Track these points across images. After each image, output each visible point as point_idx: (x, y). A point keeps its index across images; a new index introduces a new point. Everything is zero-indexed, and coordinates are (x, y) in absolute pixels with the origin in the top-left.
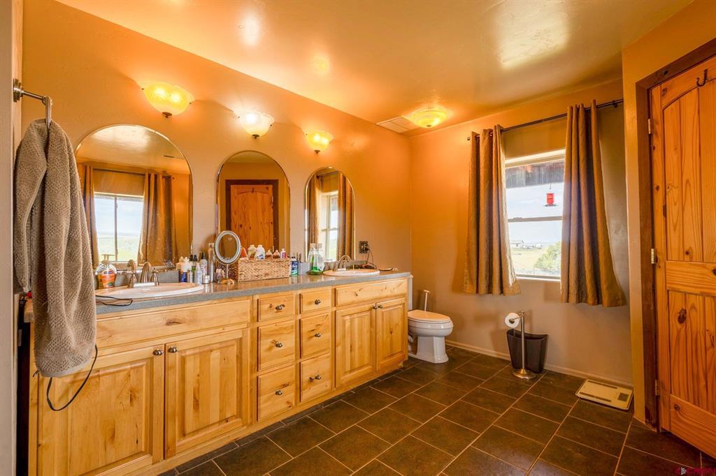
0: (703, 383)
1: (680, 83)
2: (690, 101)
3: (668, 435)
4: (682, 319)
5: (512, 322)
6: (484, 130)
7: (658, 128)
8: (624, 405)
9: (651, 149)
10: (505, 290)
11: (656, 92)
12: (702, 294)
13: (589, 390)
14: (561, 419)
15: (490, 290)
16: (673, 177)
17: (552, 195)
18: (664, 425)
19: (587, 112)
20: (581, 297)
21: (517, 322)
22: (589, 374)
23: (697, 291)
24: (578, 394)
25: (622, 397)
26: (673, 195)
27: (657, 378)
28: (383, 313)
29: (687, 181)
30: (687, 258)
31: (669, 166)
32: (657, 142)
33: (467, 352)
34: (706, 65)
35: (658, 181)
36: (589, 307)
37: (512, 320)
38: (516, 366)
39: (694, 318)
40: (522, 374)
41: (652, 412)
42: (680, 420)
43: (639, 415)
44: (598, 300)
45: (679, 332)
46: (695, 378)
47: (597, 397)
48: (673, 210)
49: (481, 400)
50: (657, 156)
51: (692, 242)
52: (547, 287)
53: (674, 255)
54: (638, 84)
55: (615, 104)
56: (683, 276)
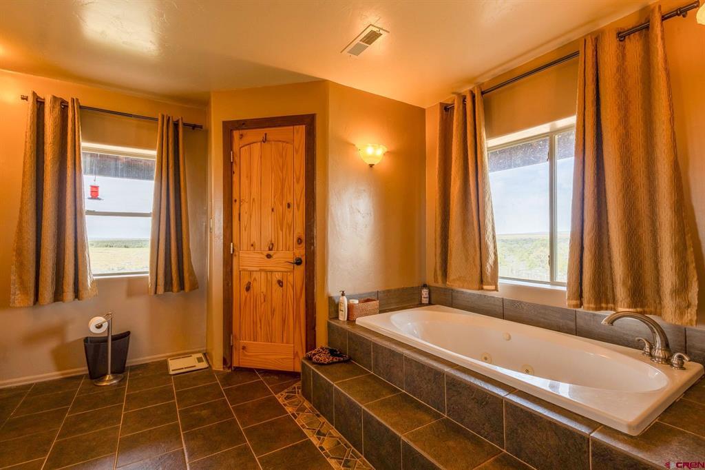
0: (259, 326)
1: (253, 135)
2: (257, 147)
3: (239, 370)
4: (248, 289)
5: (99, 327)
7: (237, 159)
8: (204, 365)
9: (232, 173)
11: (236, 134)
12: (261, 270)
13: (175, 366)
14: (173, 398)
16: (245, 196)
17: (96, 187)
18: (235, 364)
19: (176, 125)
20: (168, 286)
22: (168, 354)
23: (258, 269)
24: (172, 373)
25: (200, 360)
26: (245, 207)
27: (232, 333)
29: (253, 199)
30: (252, 248)
31: (243, 187)
32: (235, 169)
34: (266, 130)
35: (235, 196)
39: (255, 286)
40: (109, 380)
41: (228, 361)
42: (246, 356)
43: (218, 365)
44: (182, 287)
45: (246, 297)
46: (255, 323)
47: (185, 368)
48: (245, 217)
50: (235, 177)
51: (255, 238)
52: (131, 285)
53: (244, 247)
54: (224, 122)
55: (194, 127)
56: (248, 260)
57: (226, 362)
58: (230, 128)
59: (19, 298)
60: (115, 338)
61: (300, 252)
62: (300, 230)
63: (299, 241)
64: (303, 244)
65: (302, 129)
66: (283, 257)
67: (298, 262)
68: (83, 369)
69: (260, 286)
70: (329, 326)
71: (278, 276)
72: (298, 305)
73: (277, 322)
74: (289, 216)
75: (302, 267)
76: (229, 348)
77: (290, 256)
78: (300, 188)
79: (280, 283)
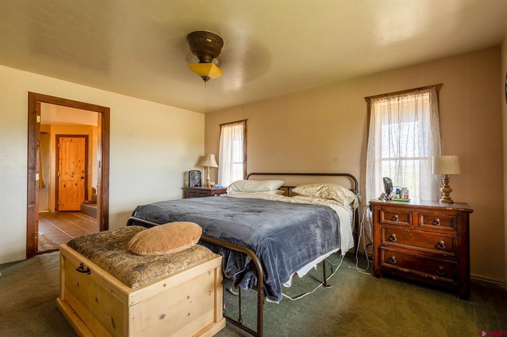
1: (66, 139)
2: (68, 143)
3: (61, 212)
4: (65, 186)
7: (61, 146)
8: (48, 211)
9: (59, 151)
11: (61, 138)
12: (69, 181)
16: (64, 157)
18: (60, 210)
26: (63, 161)
27: (58, 200)
29: (67, 159)
30: (66, 174)
31: (62, 155)
32: (60, 149)
34: (72, 138)
35: (60, 158)
42: (63, 207)
43: (53, 211)
45: (64, 189)
46: (67, 197)
48: (63, 164)
50: (60, 152)
51: (67, 171)
53: (63, 173)
54: (56, 134)
55: (45, 133)
56: (64, 178)
57: (56, 209)
58: (58, 137)
61: (83, 175)
62: (83, 168)
63: (83, 172)
64: (84, 173)
65: (84, 139)
66: (77, 176)
67: (82, 178)
69: (69, 185)
70: (92, 196)
71: (76, 182)
72: (82, 190)
73: (75, 196)
74: (79, 164)
75: (84, 179)
76: (57, 205)
77: (80, 176)
78: (83, 156)
79: (76, 184)
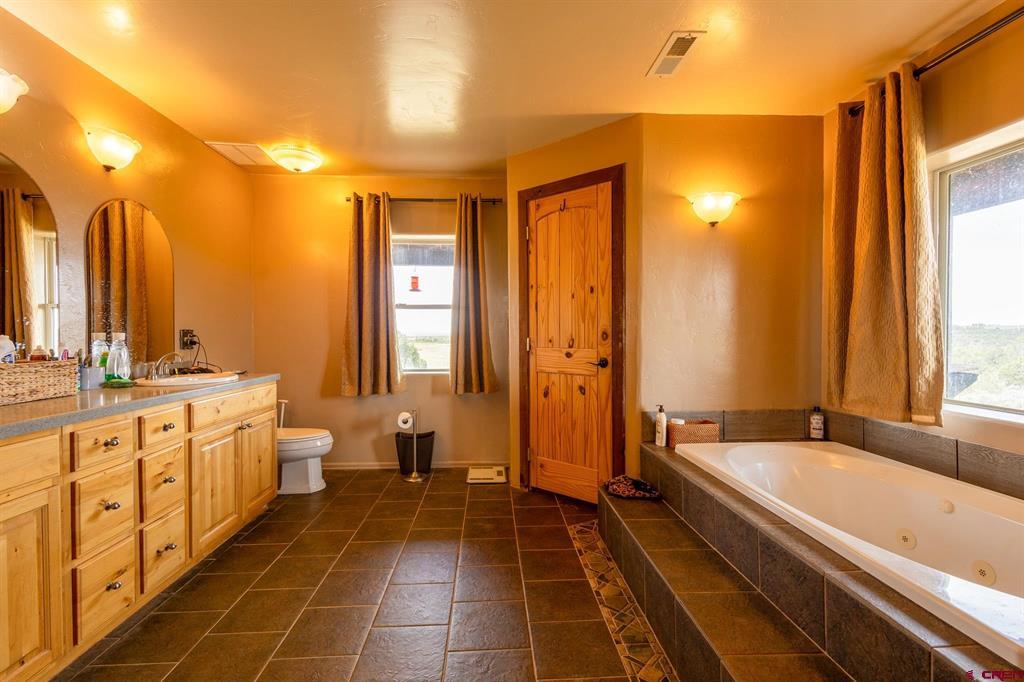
0: (558, 440)
1: (551, 203)
2: (554, 217)
3: (536, 491)
4: (546, 394)
5: (405, 422)
6: (370, 194)
7: (533, 235)
8: (502, 479)
9: (528, 253)
10: (395, 388)
11: (532, 204)
12: (560, 373)
13: (475, 475)
14: (464, 505)
15: (375, 390)
16: (542, 279)
17: (416, 278)
18: (533, 484)
19: (474, 204)
20: (468, 387)
21: (411, 421)
22: (471, 462)
23: (555, 370)
24: (469, 481)
25: (499, 473)
26: (542, 293)
27: (529, 446)
28: (249, 434)
29: (551, 284)
30: (550, 345)
31: (538, 268)
32: (532, 248)
33: (343, 471)
34: (565, 195)
35: (532, 282)
36: (474, 395)
37: (404, 421)
38: (405, 471)
39: (554, 391)
40: (415, 478)
41: (525, 477)
42: (543, 475)
43: (515, 483)
44: (481, 388)
45: (544, 405)
46: (554, 438)
47: (483, 479)
48: (542, 306)
49: (388, 513)
50: (532, 258)
51: (553, 333)
52: (436, 380)
53: (542, 343)
54: (519, 193)
55: (494, 201)
56: (547, 360)
57: (525, 478)
58: (525, 197)
59: (349, 390)
60: (419, 437)
61: (606, 351)
62: (605, 321)
63: (605, 335)
64: (610, 340)
65: (606, 187)
66: (586, 355)
67: (603, 364)
68: (395, 464)
69: (558, 393)
70: (642, 451)
71: (579, 381)
72: (603, 420)
73: (578, 436)
74: (592, 303)
75: (608, 371)
76: (526, 464)
77: (593, 356)
78: (605, 265)
79: (582, 389)
